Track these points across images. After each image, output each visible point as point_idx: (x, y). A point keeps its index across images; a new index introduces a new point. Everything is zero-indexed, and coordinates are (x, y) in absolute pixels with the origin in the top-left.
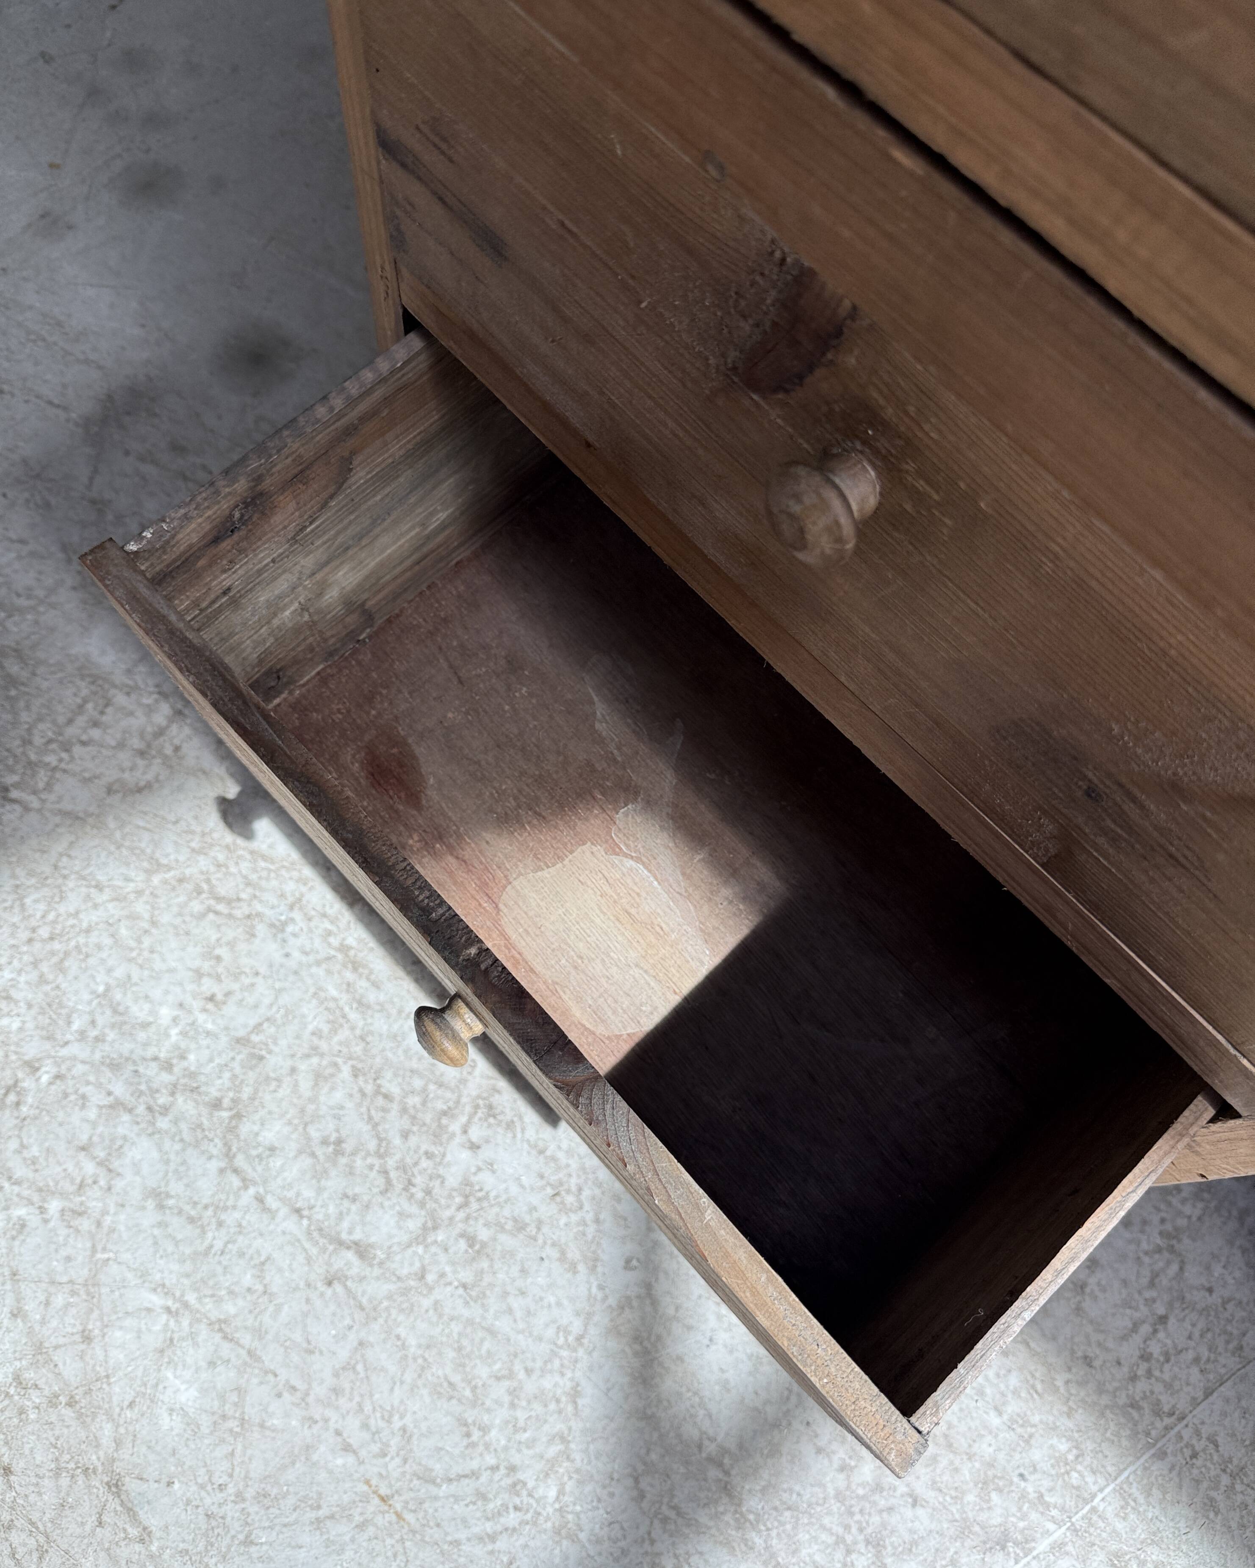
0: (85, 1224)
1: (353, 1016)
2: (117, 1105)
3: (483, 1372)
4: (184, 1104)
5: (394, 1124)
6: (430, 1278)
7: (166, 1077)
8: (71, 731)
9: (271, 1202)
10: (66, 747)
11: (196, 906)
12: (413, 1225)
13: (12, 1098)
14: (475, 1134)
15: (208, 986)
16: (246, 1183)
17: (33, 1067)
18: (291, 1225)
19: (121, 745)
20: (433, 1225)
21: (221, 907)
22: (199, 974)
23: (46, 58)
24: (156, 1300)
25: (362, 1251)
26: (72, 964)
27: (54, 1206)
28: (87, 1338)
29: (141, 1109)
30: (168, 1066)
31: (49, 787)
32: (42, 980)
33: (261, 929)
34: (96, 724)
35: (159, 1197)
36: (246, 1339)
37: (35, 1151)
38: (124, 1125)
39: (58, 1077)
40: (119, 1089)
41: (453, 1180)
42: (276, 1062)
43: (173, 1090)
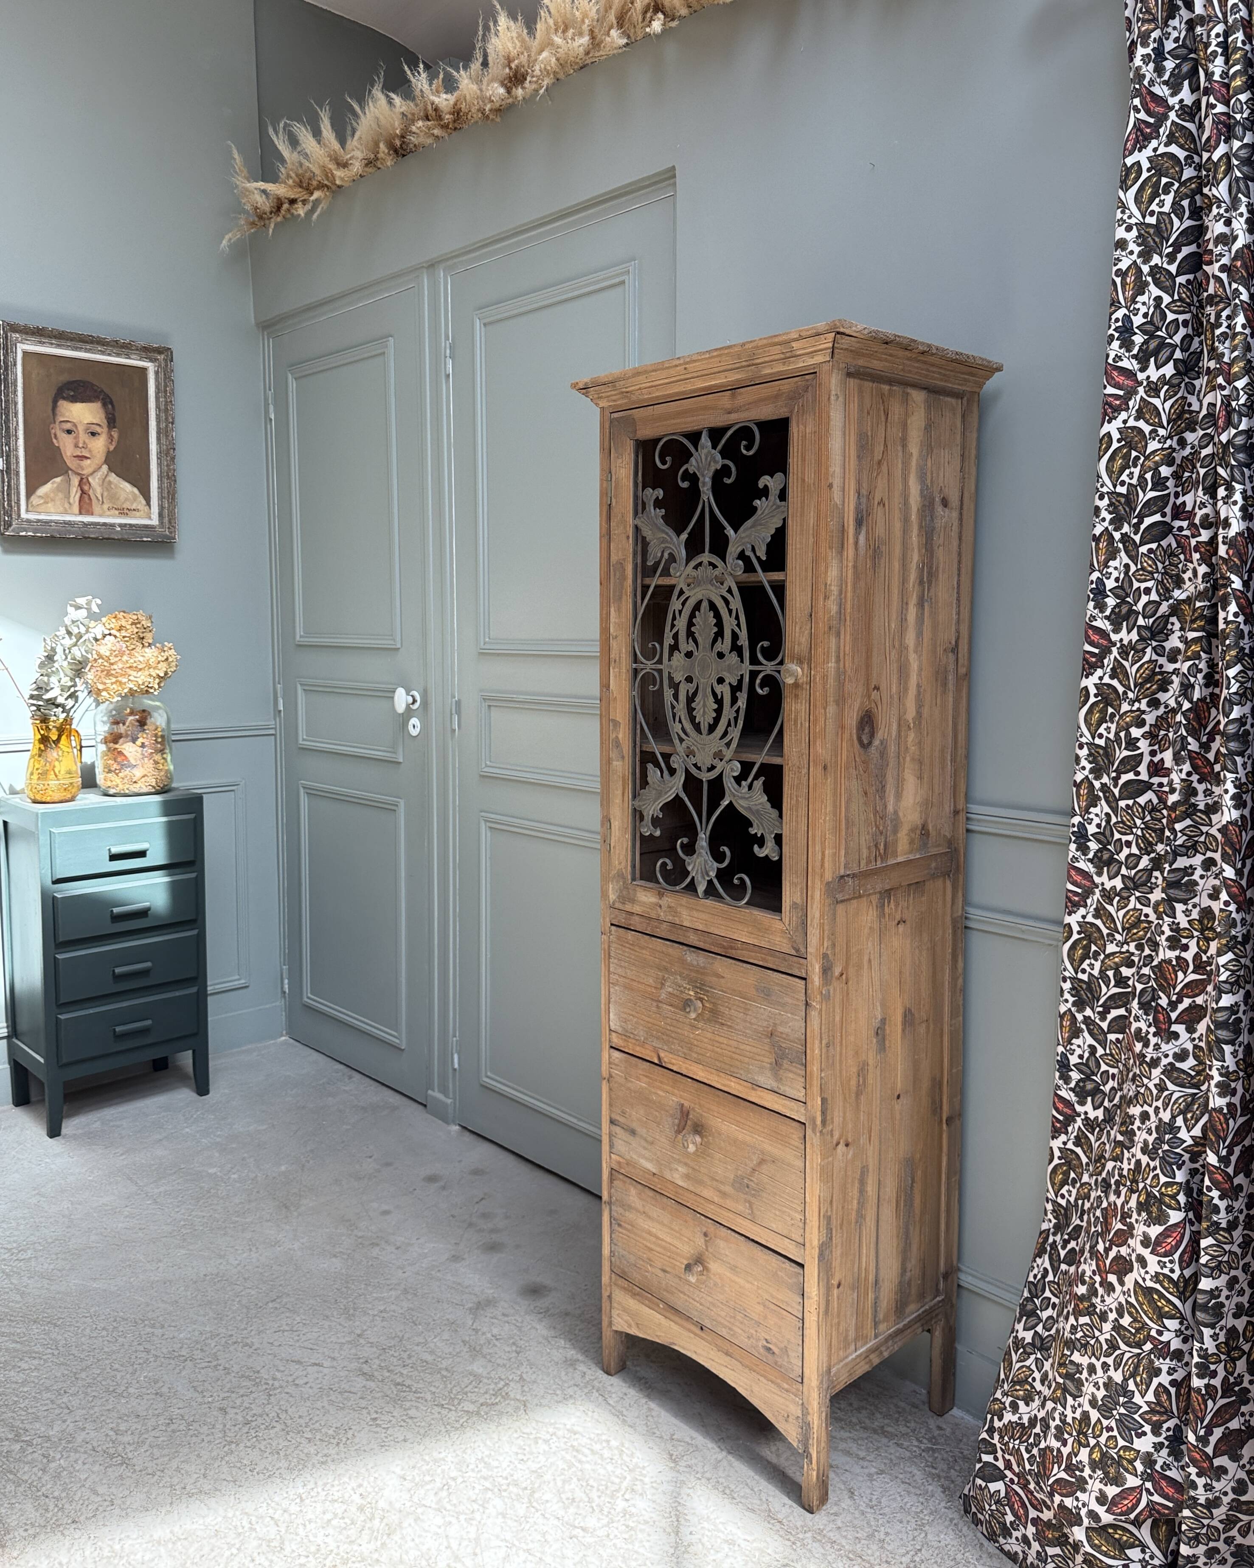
0: (474, 1522)
1: (577, 1464)
2: (487, 1489)
5: (594, 1494)
7: (505, 1481)
8: (468, 1389)
10: (466, 1393)
11: (515, 1435)
14: (627, 1496)
15: (520, 1457)
16: (537, 1511)
17: (454, 1479)
18: (556, 1522)
19: (486, 1393)
22: (517, 1454)
23: (453, 1216)
24: (503, 1544)
25: (584, 1529)
26: (469, 1451)
27: (462, 1517)
28: (475, 1554)
29: (496, 1490)
30: (507, 1479)
31: (459, 1404)
32: (457, 1455)
33: (540, 1441)
35: (504, 1516)
36: (539, 1555)
37: (455, 1502)
38: (489, 1494)
40: (487, 1484)
41: (619, 1509)
42: (548, 1477)
43: (508, 1485)
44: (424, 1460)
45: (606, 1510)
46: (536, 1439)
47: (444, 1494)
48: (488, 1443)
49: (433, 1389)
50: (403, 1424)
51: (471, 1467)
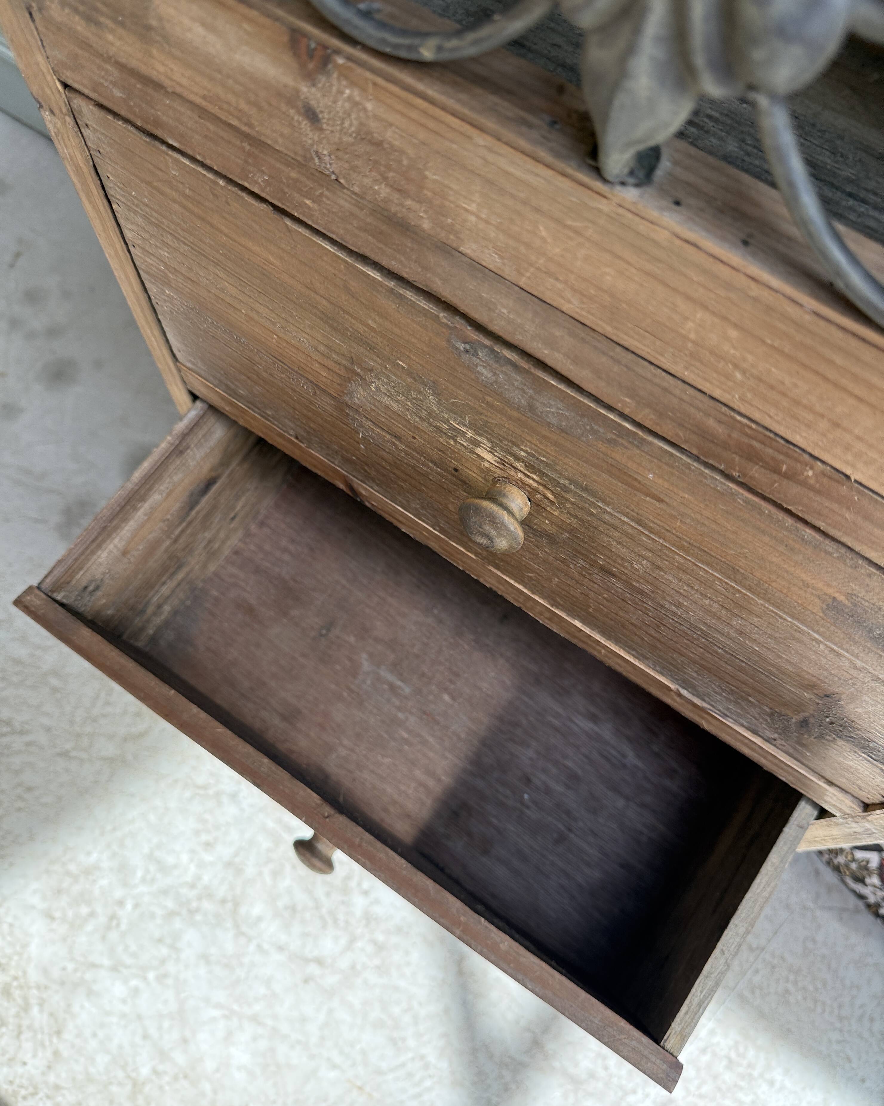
0: (170, 981)
3: (396, 1010)
4: (207, 905)
6: (359, 967)
7: (193, 893)
9: (266, 946)
10: (96, 720)
11: (187, 794)
12: (343, 941)
13: (114, 923)
15: (204, 837)
16: (250, 939)
18: (279, 956)
20: (353, 940)
21: (202, 792)
22: (197, 832)
24: (218, 1013)
25: (319, 962)
26: (128, 842)
27: (151, 975)
28: (185, 1041)
29: (185, 913)
30: (194, 886)
31: (91, 745)
32: (114, 854)
34: (107, 703)
35: (205, 958)
36: (270, 1022)
37: (133, 948)
38: (178, 924)
39: (136, 906)
40: (170, 904)
41: (358, 912)
42: (250, 871)
43: (199, 898)
44: (68, 873)
45: (341, 917)
46: (218, 794)
47: (113, 936)
48: (152, 818)
49: (45, 721)
50: (20, 804)
51: (139, 874)
